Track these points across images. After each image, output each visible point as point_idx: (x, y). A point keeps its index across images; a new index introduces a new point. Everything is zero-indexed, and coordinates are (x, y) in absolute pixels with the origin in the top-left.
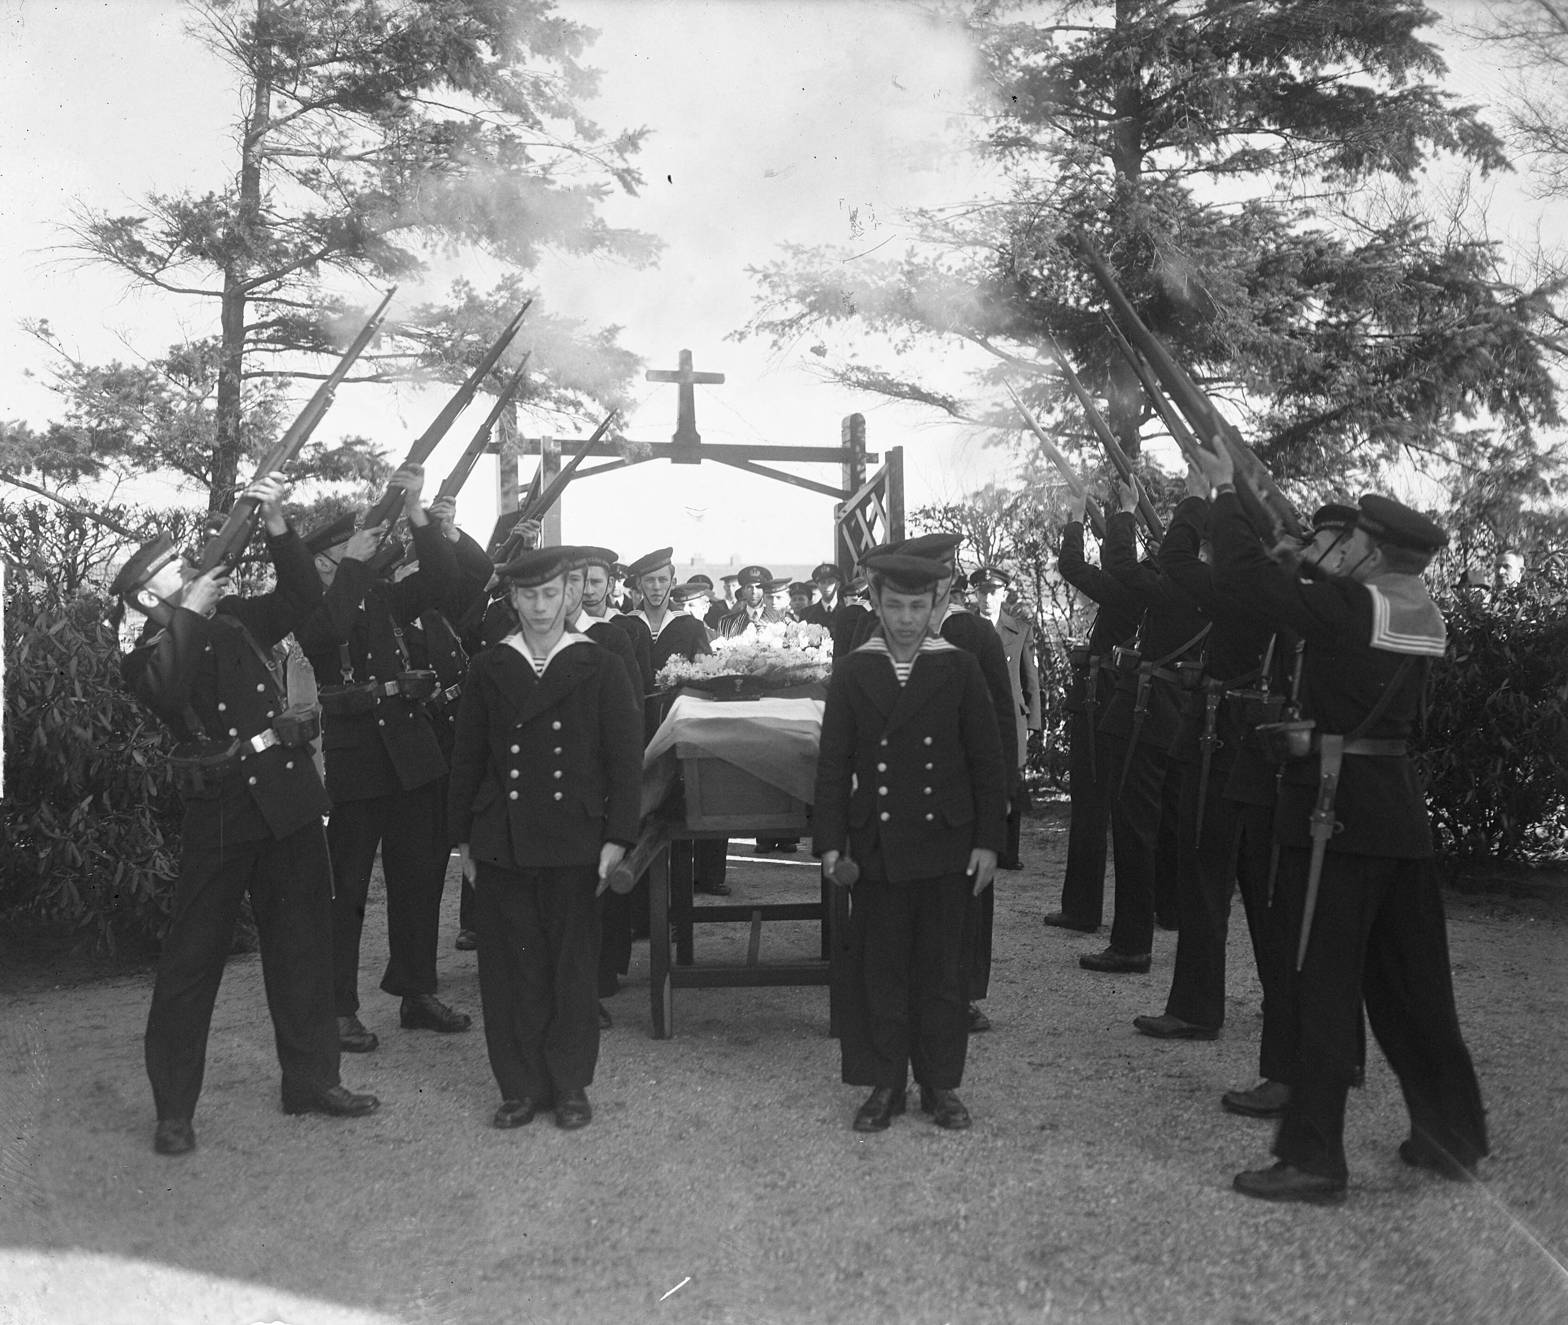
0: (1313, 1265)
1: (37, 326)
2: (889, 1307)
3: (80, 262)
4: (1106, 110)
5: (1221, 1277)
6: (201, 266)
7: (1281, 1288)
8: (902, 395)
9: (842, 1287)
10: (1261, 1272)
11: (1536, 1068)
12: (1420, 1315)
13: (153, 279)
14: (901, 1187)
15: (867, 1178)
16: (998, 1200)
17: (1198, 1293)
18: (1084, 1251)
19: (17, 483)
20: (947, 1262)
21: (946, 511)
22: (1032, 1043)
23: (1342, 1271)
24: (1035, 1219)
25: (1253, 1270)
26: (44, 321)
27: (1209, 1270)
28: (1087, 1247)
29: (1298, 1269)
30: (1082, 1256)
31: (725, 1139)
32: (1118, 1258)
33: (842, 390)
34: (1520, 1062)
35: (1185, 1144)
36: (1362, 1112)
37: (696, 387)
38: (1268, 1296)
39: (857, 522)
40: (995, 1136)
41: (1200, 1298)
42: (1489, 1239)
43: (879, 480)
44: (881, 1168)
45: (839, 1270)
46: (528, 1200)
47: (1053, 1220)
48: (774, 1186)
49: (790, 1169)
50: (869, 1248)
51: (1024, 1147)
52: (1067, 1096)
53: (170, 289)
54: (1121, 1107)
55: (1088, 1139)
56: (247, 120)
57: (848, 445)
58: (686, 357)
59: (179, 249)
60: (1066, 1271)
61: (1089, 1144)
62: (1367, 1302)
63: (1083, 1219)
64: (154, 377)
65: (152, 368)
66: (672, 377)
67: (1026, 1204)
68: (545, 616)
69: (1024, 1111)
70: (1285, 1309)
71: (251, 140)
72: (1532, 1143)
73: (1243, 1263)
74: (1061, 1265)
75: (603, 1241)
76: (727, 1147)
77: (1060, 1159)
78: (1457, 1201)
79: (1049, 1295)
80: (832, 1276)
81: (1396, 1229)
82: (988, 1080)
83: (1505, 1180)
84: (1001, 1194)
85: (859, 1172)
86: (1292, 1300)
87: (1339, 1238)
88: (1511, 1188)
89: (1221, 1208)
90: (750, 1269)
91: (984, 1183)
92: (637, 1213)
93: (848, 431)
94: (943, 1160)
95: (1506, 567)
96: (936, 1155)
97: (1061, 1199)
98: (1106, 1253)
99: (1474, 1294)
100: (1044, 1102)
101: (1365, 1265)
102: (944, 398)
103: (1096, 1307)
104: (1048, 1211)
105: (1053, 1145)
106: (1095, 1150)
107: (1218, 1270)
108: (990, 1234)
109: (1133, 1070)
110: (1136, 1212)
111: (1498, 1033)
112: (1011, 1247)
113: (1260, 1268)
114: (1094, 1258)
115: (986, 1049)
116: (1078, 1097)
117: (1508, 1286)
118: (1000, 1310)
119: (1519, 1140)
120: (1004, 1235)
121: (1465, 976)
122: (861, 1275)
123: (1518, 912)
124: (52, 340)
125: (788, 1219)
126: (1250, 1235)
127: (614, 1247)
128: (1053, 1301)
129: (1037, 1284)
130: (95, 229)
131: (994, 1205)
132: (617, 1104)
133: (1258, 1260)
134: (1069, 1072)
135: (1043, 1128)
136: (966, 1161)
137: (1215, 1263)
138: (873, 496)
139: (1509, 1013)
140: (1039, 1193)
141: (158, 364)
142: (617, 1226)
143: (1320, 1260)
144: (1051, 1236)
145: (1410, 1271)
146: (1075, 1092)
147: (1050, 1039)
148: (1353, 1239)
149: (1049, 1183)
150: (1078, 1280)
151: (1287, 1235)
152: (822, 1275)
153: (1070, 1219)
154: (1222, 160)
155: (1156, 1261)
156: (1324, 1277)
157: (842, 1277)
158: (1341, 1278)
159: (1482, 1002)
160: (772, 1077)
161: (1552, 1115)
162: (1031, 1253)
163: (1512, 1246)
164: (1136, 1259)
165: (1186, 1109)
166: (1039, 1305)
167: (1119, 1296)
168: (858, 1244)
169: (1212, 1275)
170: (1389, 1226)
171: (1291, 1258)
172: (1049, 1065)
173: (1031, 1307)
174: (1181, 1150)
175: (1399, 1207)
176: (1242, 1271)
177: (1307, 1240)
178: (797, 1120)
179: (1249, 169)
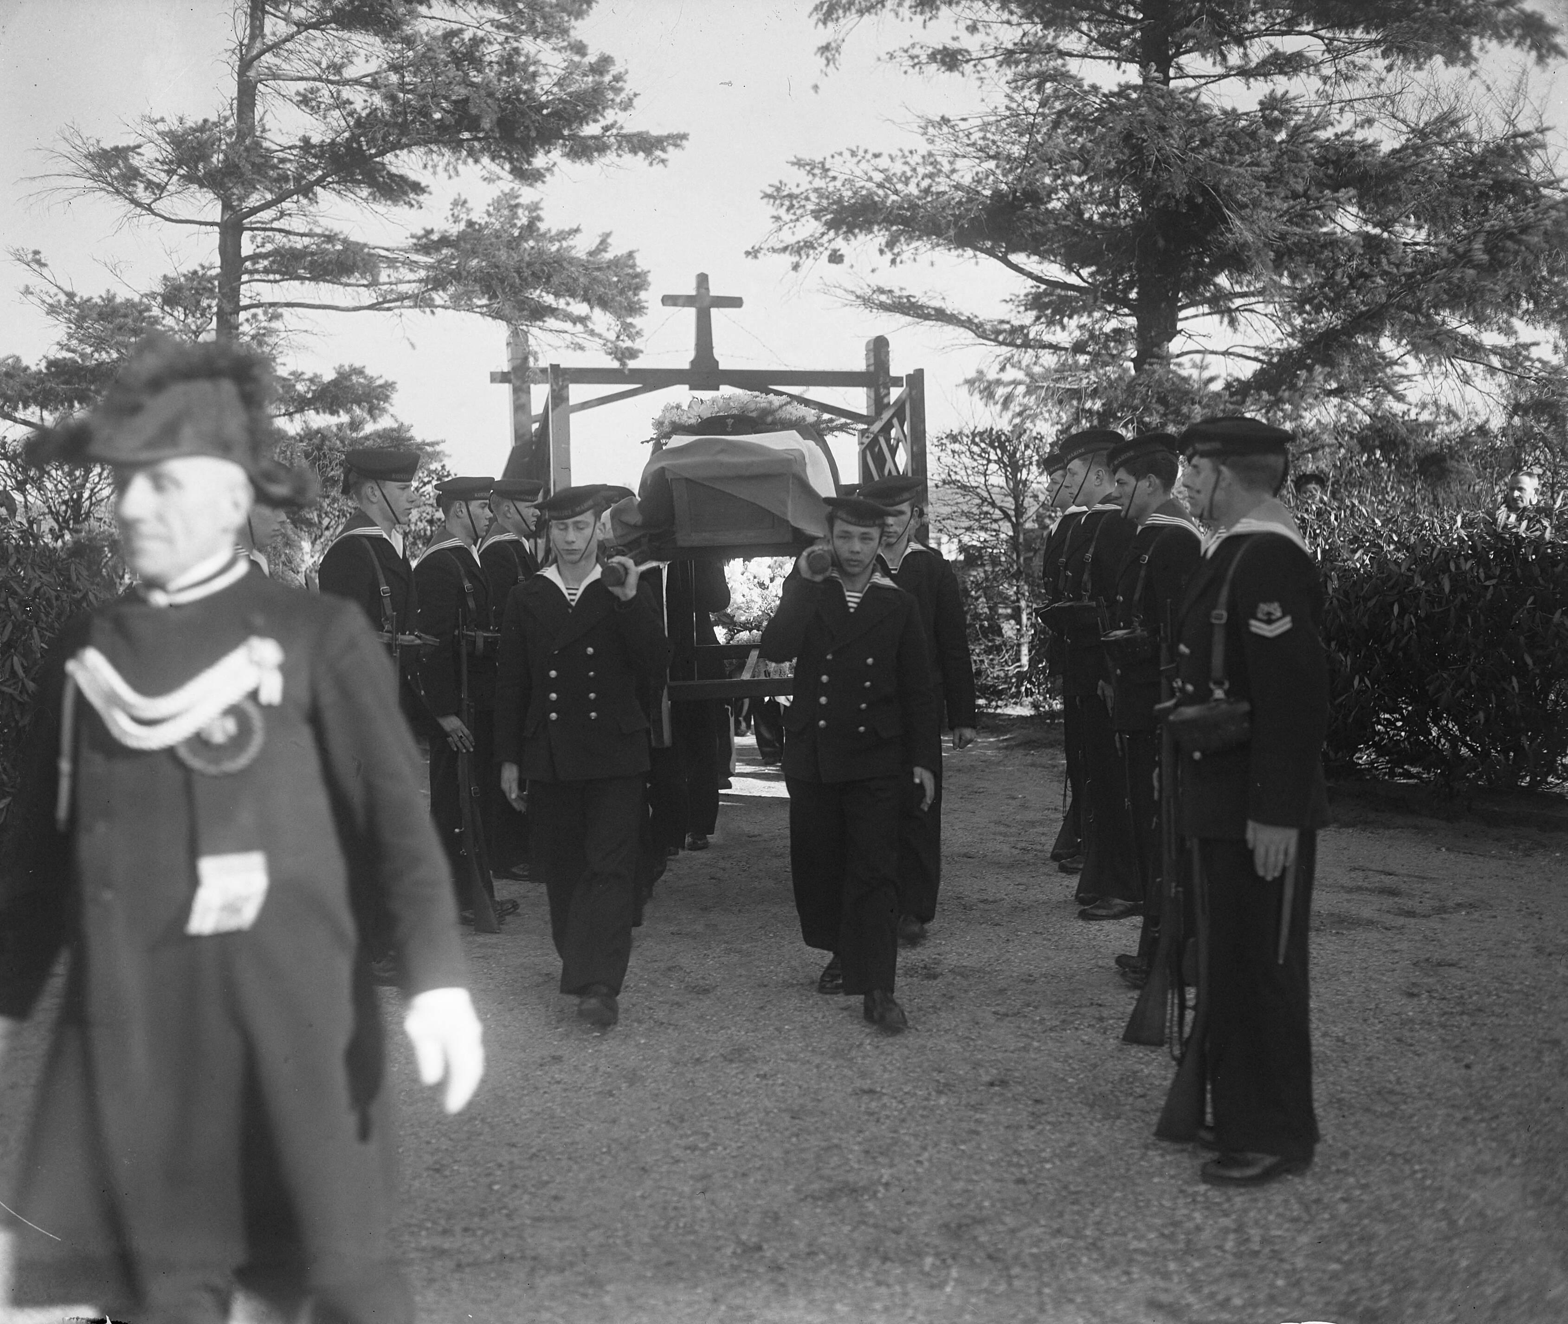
0: (1247, 1240)
1: (30, 256)
2: (783, 1285)
3: (75, 191)
4: (1132, 15)
5: (1144, 1252)
6: (198, 195)
7: (1209, 1266)
8: (927, 317)
9: (735, 1262)
10: (1190, 1250)
11: (1531, 1017)
12: (1353, 1298)
13: (149, 209)
14: (827, 1149)
15: (794, 1140)
16: (926, 1164)
17: (1117, 1271)
18: (1004, 1223)
19: (15, 420)
20: (855, 1235)
21: (974, 435)
22: (1002, 991)
23: (1277, 1247)
24: (959, 1186)
25: (1182, 1245)
26: (36, 253)
27: (1135, 1244)
28: (1008, 1220)
29: (1229, 1245)
30: (1000, 1228)
31: (656, 1096)
32: (1038, 1231)
33: (865, 313)
34: (1516, 1010)
35: (1141, 1103)
36: (1336, 1067)
37: (714, 311)
38: (1190, 1276)
39: (880, 448)
40: (940, 1092)
41: (1117, 1278)
42: (1444, 1211)
43: (900, 404)
44: (812, 1128)
45: (740, 1243)
46: (436, 1163)
47: (978, 1189)
48: (693, 1148)
49: (715, 1130)
50: (776, 1218)
51: (967, 1105)
52: (1025, 1049)
53: (167, 219)
54: (1081, 1061)
55: (1037, 1096)
56: (241, 44)
57: (872, 368)
58: (703, 280)
59: (175, 178)
60: (981, 1246)
61: (1037, 1101)
62: (1297, 1284)
63: (1012, 1186)
64: (148, 309)
65: (145, 300)
66: (688, 301)
67: (955, 1169)
68: (575, 547)
69: (976, 1065)
70: (1206, 1291)
71: (246, 64)
72: (1511, 1102)
73: (1171, 1238)
74: (975, 1238)
75: (501, 1209)
76: (656, 1105)
77: (1003, 1119)
78: (1417, 1167)
79: (954, 1273)
80: (729, 1251)
81: (1344, 1200)
82: (946, 1031)
83: (1474, 1143)
84: (930, 1160)
85: (787, 1133)
86: (1217, 1281)
87: (1281, 1210)
88: (1480, 1151)
89: (1161, 1175)
90: (647, 1240)
91: (915, 1144)
92: (545, 1178)
93: (872, 354)
94: (878, 1121)
95: (1521, 489)
96: (872, 1114)
97: (992, 1164)
98: (1025, 1226)
99: (1416, 1273)
100: (1000, 1056)
101: (1304, 1239)
102: (969, 320)
103: (1002, 1287)
104: (975, 1177)
105: (998, 1104)
106: (1042, 1108)
107: (1143, 1245)
108: (909, 1203)
109: (1101, 1019)
110: (1070, 1178)
111: (1497, 978)
112: (927, 1217)
113: (1188, 1242)
114: (1013, 1231)
115: (952, 998)
116: (1038, 1050)
117: (1457, 1264)
118: (898, 1289)
119: (1497, 1097)
120: (923, 1203)
121: (1476, 915)
122: (759, 1248)
123: (1544, 846)
124: (45, 271)
125: (699, 1186)
126: (1186, 1205)
127: (509, 1216)
128: (958, 1281)
129: (944, 1261)
130: (90, 157)
131: (920, 1170)
132: (554, 1058)
133: (1188, 1233)
134: (1034, 1022)
135: (992, 1084)
136: (903, 1120)
137: (1140, 1238)
138: (895, 421)
139: (1514, 956)
140: (971, 1157)
141: (153, 295)
142: (519, 1191)
143: (1255, 1233)
144: (972, 1206)
145: (1351, 1246)
146: (1036, 1044)
147: (1024, 985)
148: (1296, 1210)
149: (984, 1146)
150: (990, 1257)
151: (1226, 1206)
152: (718, 1249)
153: (997, 1186)
154: (1253, 65)
155: (1078, 1235)
156: (1256, 1254)
157: (739, 1251)
158: (1275, 1255)
159: (1489, 944)
160: (722, 1028)
161: (1539, 1069)
162: (946, 1226)
163: (1467, 1220)
164: (1059, 1232)
165: (1148, 1064)
166: (941, 1285)
167: (1032, 1274)
168: (765, 1213)
169: (1135, 1250)
170: (1339, 1195)
171: (1226, 1231)
172: (1015, 1015)
173: (932, 1287)
174: (1133, 1109)
175: (1353, 1174)
176: (1169, 1246)
177: (1245, 1211)
178: (736, 1076)
179: (1282, 72)
